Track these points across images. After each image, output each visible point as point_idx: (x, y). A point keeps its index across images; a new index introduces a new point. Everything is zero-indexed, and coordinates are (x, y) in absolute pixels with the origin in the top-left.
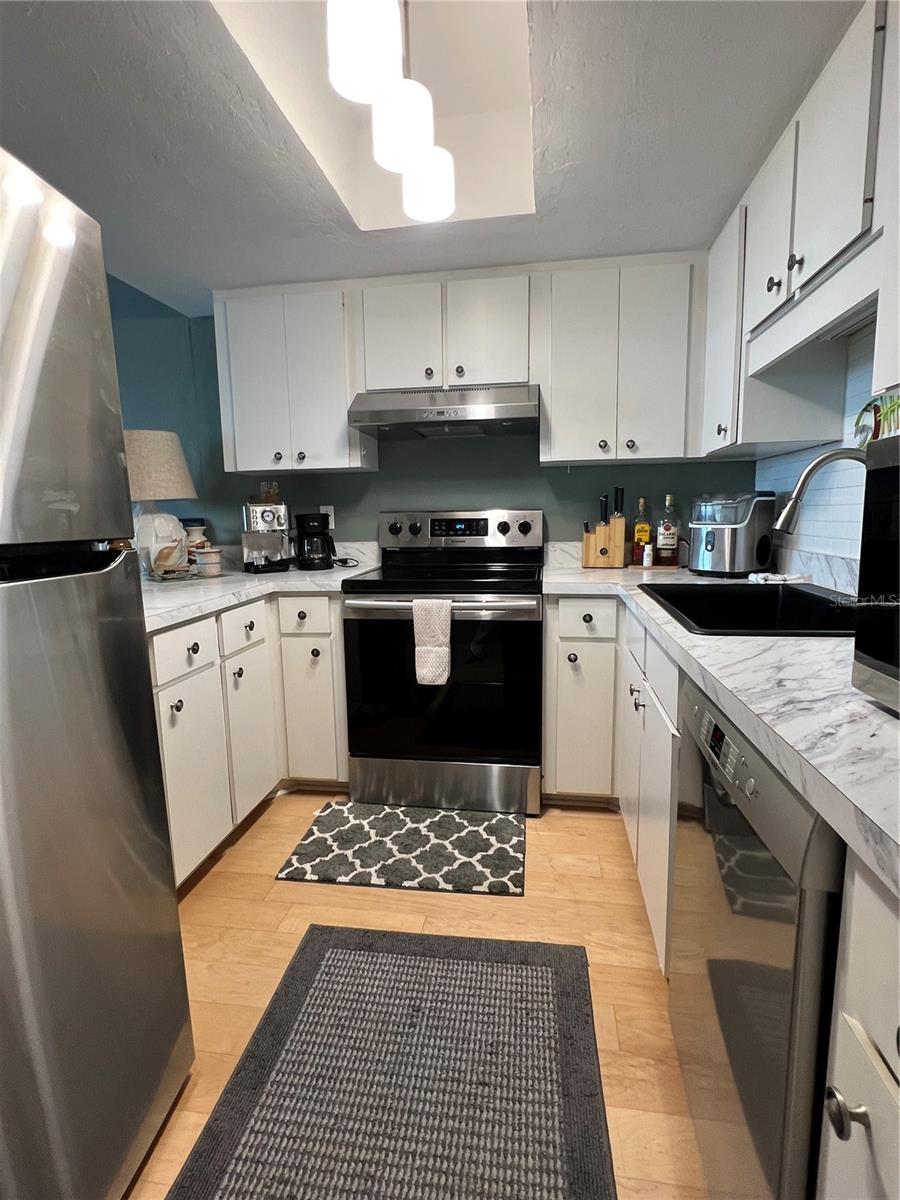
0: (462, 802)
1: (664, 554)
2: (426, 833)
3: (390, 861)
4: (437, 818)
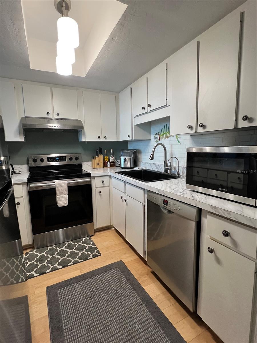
0: (71, 238)
1: (112, 164)
2: (66, 250)
3: (60, 261)
4: (66, 245)
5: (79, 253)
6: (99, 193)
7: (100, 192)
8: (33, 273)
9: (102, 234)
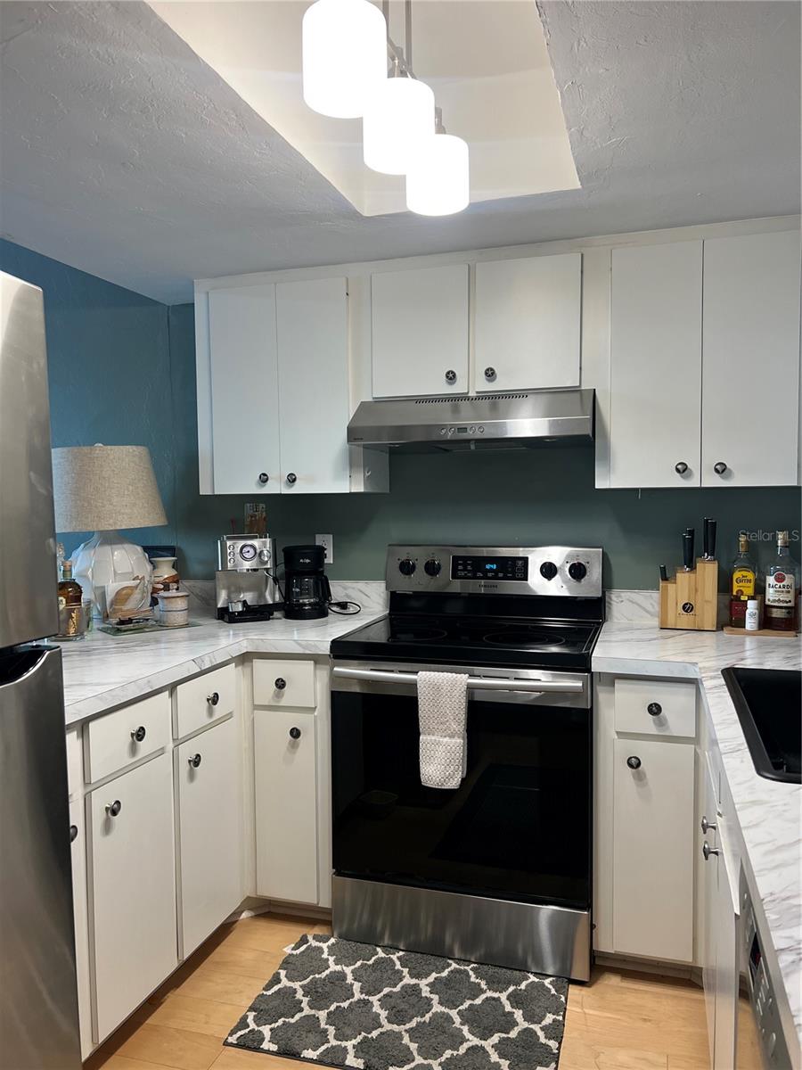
0: (482, 951)
1: (776, 614)
2: (428, 995)
3: (375, 1034)
4: (445, 974)
5: (464, 1040)
6: (631, 765)
7: (634, 764)
8: (266, 1030)
9: (631, 999)
